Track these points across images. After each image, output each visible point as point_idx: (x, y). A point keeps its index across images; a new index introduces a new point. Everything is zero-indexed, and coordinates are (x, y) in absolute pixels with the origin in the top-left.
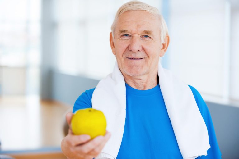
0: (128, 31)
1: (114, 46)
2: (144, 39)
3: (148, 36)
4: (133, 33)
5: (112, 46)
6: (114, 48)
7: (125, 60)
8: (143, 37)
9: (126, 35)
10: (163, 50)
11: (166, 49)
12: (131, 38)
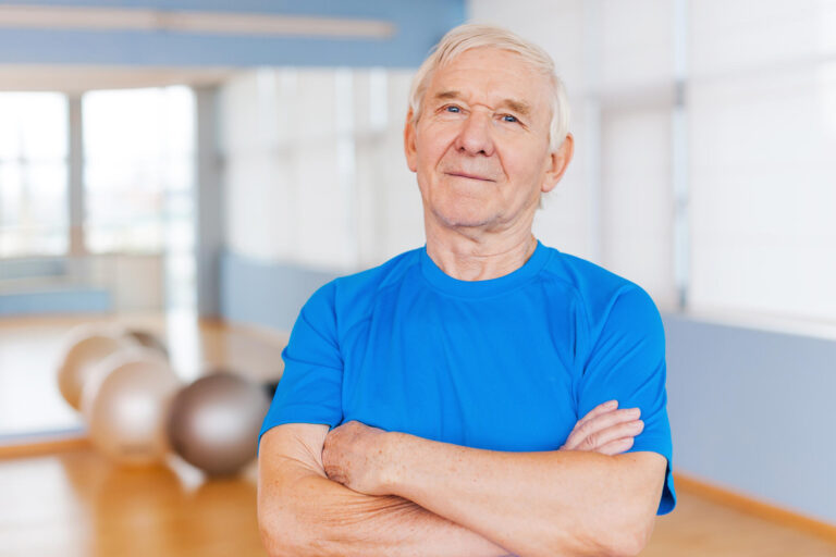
0: (459, 93)
1: (414, 148)
2: (504, 124)
3: (514, 120)
4: (473, 101)
5: (411, 150)
6: (413, 153)
7: (441, 181)
8: (500, 119)
9: (454, 109)
10: (551, 174)
11: (561, 174)
12: (465, 117)
